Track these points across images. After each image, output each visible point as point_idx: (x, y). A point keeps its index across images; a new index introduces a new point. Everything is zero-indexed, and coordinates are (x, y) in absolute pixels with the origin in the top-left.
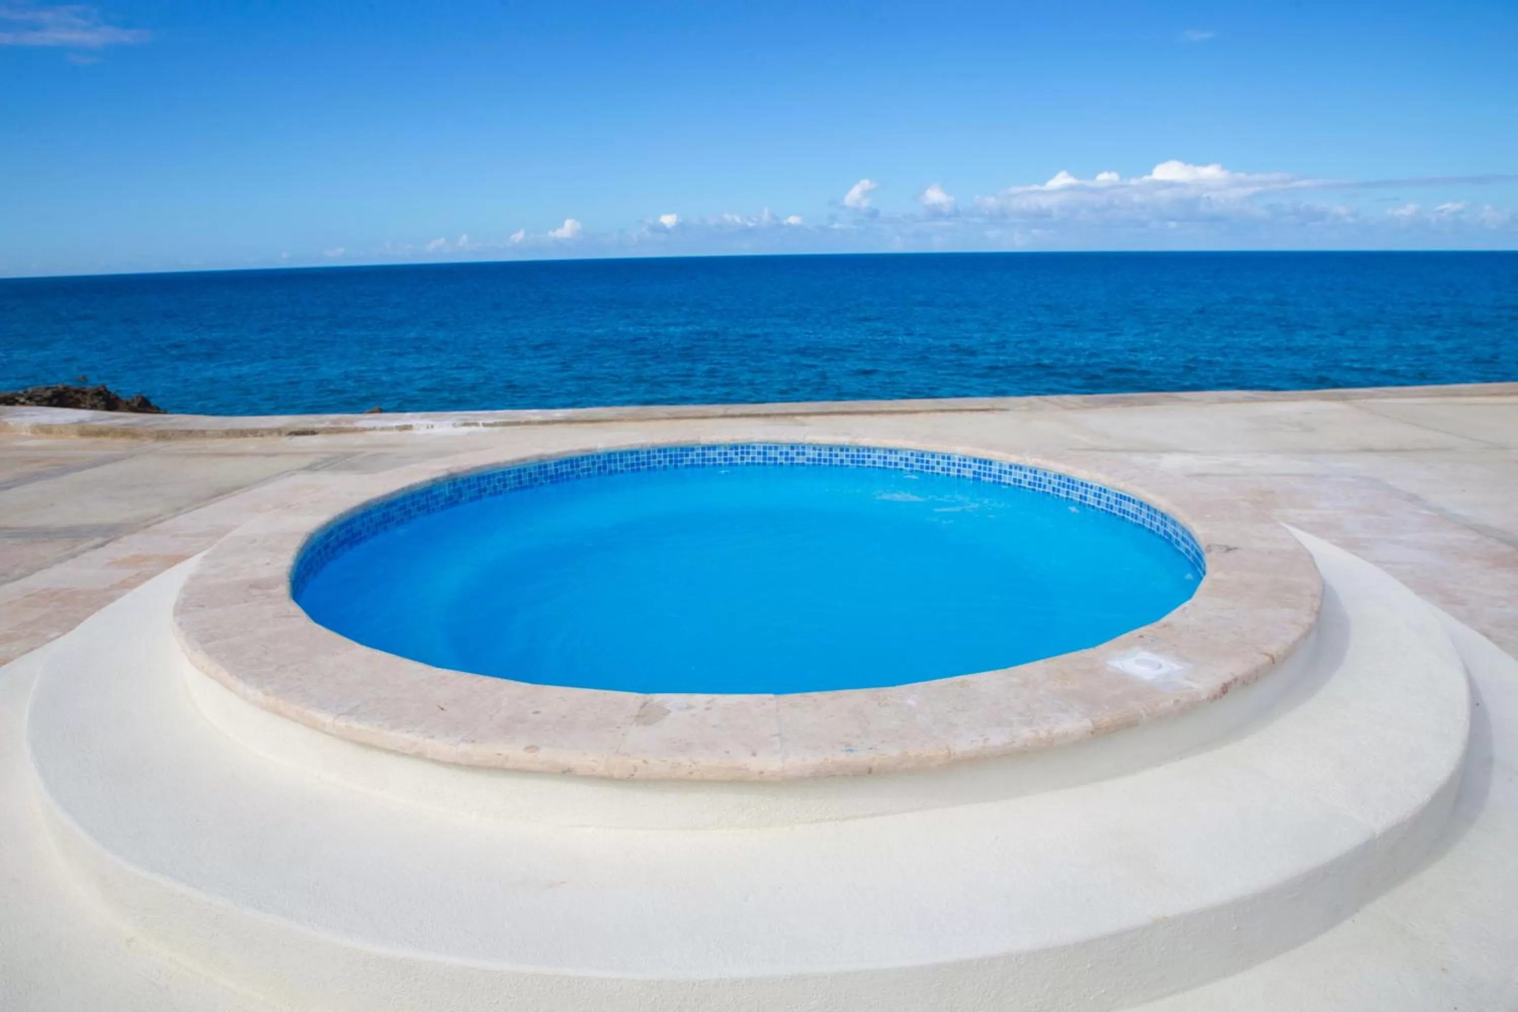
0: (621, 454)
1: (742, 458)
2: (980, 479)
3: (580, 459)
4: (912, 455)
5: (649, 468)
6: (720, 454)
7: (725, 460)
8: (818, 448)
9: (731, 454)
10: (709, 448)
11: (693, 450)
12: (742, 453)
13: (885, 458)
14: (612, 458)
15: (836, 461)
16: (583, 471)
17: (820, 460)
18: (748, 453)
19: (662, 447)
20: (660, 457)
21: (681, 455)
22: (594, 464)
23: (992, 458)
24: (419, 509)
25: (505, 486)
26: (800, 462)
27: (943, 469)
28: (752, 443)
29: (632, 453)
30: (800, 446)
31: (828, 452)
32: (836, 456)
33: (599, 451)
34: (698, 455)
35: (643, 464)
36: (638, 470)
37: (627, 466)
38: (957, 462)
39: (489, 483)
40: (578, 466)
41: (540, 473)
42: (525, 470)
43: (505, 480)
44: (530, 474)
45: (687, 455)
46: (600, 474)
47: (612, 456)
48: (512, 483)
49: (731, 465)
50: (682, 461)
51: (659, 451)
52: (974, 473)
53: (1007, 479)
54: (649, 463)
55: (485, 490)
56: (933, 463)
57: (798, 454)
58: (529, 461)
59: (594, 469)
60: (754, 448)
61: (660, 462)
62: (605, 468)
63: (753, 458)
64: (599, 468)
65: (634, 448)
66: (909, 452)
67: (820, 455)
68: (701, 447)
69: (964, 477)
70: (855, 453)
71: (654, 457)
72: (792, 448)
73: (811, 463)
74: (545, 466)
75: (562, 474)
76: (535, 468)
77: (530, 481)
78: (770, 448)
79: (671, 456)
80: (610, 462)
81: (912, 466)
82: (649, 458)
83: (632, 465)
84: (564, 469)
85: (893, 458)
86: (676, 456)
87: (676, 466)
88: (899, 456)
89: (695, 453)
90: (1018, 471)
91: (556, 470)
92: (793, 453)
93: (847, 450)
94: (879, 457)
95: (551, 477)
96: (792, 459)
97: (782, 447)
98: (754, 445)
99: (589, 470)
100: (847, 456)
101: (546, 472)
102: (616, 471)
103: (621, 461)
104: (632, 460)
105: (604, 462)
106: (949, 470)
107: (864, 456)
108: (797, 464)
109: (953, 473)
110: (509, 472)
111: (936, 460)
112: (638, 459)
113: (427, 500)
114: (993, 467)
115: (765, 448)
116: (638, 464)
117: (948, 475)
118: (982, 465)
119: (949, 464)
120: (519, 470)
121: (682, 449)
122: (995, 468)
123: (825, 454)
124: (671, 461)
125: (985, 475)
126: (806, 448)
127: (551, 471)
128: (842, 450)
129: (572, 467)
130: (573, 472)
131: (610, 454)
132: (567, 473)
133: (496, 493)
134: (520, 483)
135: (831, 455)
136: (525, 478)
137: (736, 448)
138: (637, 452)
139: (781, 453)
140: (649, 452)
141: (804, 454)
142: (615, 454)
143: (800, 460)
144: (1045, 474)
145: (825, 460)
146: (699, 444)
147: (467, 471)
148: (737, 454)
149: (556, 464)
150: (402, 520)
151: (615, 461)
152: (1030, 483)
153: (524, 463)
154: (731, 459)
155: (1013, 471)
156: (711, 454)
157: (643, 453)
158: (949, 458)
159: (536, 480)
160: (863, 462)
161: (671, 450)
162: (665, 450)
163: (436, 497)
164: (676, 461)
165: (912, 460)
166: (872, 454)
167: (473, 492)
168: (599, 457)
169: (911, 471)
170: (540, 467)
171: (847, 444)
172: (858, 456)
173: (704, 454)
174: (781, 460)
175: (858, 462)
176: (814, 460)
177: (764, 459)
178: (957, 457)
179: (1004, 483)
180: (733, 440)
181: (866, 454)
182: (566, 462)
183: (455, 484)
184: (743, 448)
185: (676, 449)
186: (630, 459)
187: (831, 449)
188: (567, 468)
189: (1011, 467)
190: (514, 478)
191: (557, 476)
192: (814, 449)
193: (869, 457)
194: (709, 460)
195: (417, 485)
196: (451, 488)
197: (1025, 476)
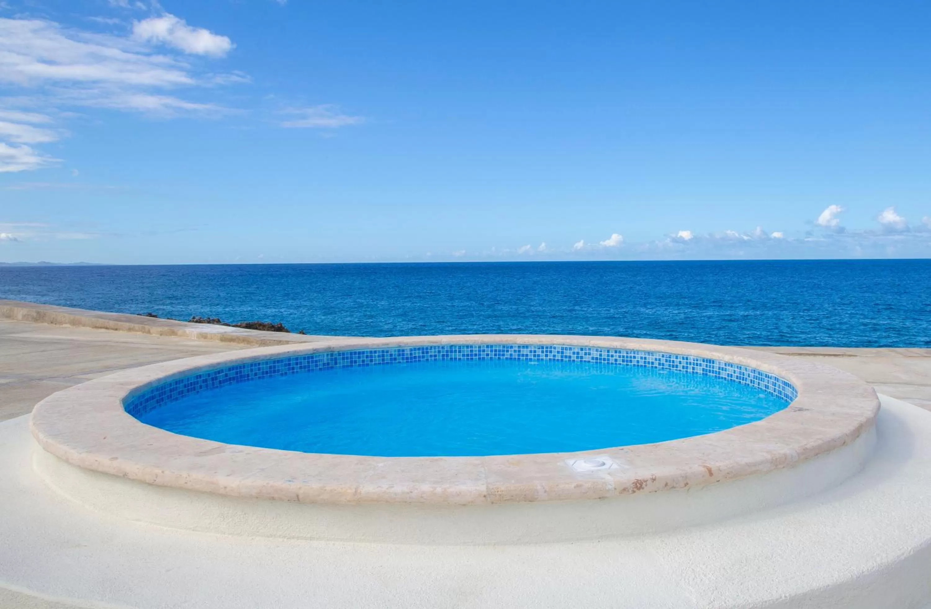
0: (460, 347)
1: (546, 356)
2: (706, 374)
3: (429, 348)
4: (663, 356)
5: (479, 359)
6: (531, 352)
7: (535, 356)
8: (599, 350)
9: (539, 352)
10: (523, 347)
11: (511, 347)
12: (547, 351)
13: (645, 358)
14: (454, 349)
15: (612, 360)
16: (431, 356)
17: (601, 359)
18: (551, 352)
19: (489, 344)
20: (488, 351)
21: (503, 351)
22: (439, 352)
23: (714, 358)
24: (301, 368)
25: (371, 361)
26: (587, 360)
27: (683, 367)
28: (553, 345)
29: (467, 347)
30: (587, 348)
31: (606, 353)
32: (612, 356)
33: (443, 344)
34: (515, 351)
35: (476, 355)
36: (472, 359)
37: (464, 355)
38: (692, 361)
39: (359, 357)
40: (427, 353)
41: (399, 355)
42: (387, 352)
43: (371, 357)
44: (391, 355)
45: (508, 351)
46: (443, 359)
47: (453, 347)
48: (377, 360)
49: (538, 360)
50: (503, 355)
51: (487, 347)
52: (703, 369)
53: (723, 374)
54: (480, 355)
55: (355, 362)
56: (677, 362)
57: (586, 354)
58: (390, 346)
59: (439, 356)
60: (555, 348)
61: (488, 355)
62: (447, 356)
63: (554, 356)
64: (443, 355)
65: (468, 343)
66: (661, 354)
67: (601, 355)
68: (517, 345)
69: (697, 373)
70: (625, 355)
71: (484, 351)
72: (582, 349)
73: (595, 361)
74: (403, 351)
75: (415, 357)
76: (395, 351)
77: (391, 359)
78: (566, 349)
79: (496, 351)
80: (451, 352)
81: (663, 365)
82: (479, 351)
83: (468, 355)
84: (417, 354)
85: (650, 359)
86: (500, 351)
87: (499, 358)
88: (654, 357)
89: (513, 349)
90: (730, 368)
91: (411, 354)
92: (582, 353)
93: (620, 352)
94: (641, 358)
95: (407, 358)
96: (582, 357)
97: (574, 348)
98: (555, 346)
99: (435, 356)
100: (620, 357)
101: (403, 355)
102: (455, 359)
103: (460, 352)
104: (467, 351)
105: (447, 351)
106: (687, 368)
107: (631, 357)
108: (585, 361)
109: (690, 370)
110: (375, 352)
111: (679, 360)
112: (471, 351)
113: (308, 362)
114: (715, 365)
115: (562, 349)
116: (471, 355)
117: (687, 371)
118: (708, 364)
119: (687, 363)
120: (383, 351)
121: (504, 347)
122: (716, 365)
123: (604, 355)
124: (495, 355)
125: (710, 372)
126: (591, 350)
127: (407, 354)
128: (616, 352)
129: (423, 353)
130: (423, 357)
131: (451, 346)
132: (419, 357)
133: (364, 364)
134: (383, 360)
135: (608, 356)
136: (387, 358)
137: (543, 348)
138: (471, 347)
139: (574, 353)
140: (480, 347)
141: (590, 354)
142: (455, 346)
143: (587, 358)
144: (746, 369)
145: (604, 359)
146: (516, 343)
147: (343, 347)
148: (543, 352)
149: (411, 350)
150: (286, 373)
151: (455, 351)
152: (737, 377)
153: (386, 346)
154: (539, 356)
155: (727, 367)
156: (525, 351)
157: (476, 347)
158: (687, 359)
159: (395, 359)
160: (631, 361)
161: (496, 346)
162: (492, 346)
163: (316, 361)
164: (499, 355)
165: (663, 361)
166: (636, 355)
167: (347, 362)
168: (443, 348)
169: (663, 368)
170: (399, 351)
171: (619, 347)
172: (627, 357)
173: (519, 351)
174: (574, 357)
175: (627, 361)
176: (597, 359)
177: (562, 357)
178: (692, 357)
179: (722, 378)
180: (540, 341)
181: (633, 355)
182: (419, 349)
183: (332, 355)
184: (547, 348)
185: (500, 346)
186: (466, 351)
187: (608, 351)
188: (419, 353)
189: (725, 365)
190: (379, 356)
191: (411, 358)
192: (597, 350)
193: (635, 357)
194: (523, 355)
195: (301, 351)
196: (329, 357)
197: (735, 372)
